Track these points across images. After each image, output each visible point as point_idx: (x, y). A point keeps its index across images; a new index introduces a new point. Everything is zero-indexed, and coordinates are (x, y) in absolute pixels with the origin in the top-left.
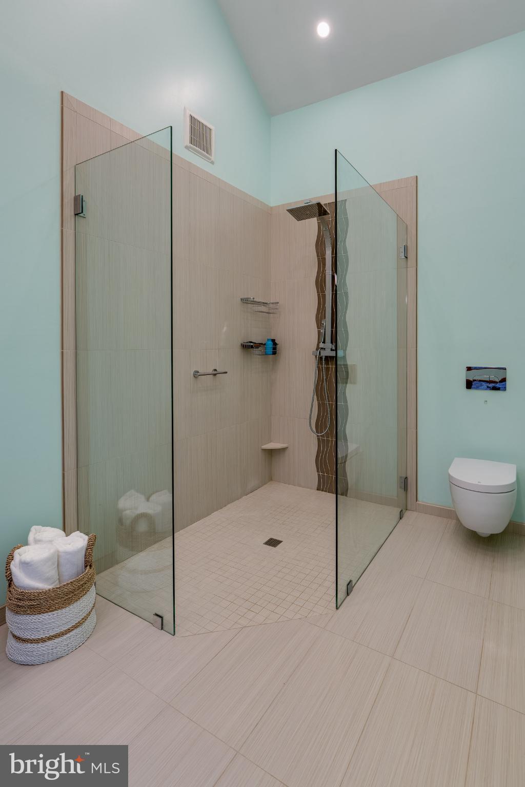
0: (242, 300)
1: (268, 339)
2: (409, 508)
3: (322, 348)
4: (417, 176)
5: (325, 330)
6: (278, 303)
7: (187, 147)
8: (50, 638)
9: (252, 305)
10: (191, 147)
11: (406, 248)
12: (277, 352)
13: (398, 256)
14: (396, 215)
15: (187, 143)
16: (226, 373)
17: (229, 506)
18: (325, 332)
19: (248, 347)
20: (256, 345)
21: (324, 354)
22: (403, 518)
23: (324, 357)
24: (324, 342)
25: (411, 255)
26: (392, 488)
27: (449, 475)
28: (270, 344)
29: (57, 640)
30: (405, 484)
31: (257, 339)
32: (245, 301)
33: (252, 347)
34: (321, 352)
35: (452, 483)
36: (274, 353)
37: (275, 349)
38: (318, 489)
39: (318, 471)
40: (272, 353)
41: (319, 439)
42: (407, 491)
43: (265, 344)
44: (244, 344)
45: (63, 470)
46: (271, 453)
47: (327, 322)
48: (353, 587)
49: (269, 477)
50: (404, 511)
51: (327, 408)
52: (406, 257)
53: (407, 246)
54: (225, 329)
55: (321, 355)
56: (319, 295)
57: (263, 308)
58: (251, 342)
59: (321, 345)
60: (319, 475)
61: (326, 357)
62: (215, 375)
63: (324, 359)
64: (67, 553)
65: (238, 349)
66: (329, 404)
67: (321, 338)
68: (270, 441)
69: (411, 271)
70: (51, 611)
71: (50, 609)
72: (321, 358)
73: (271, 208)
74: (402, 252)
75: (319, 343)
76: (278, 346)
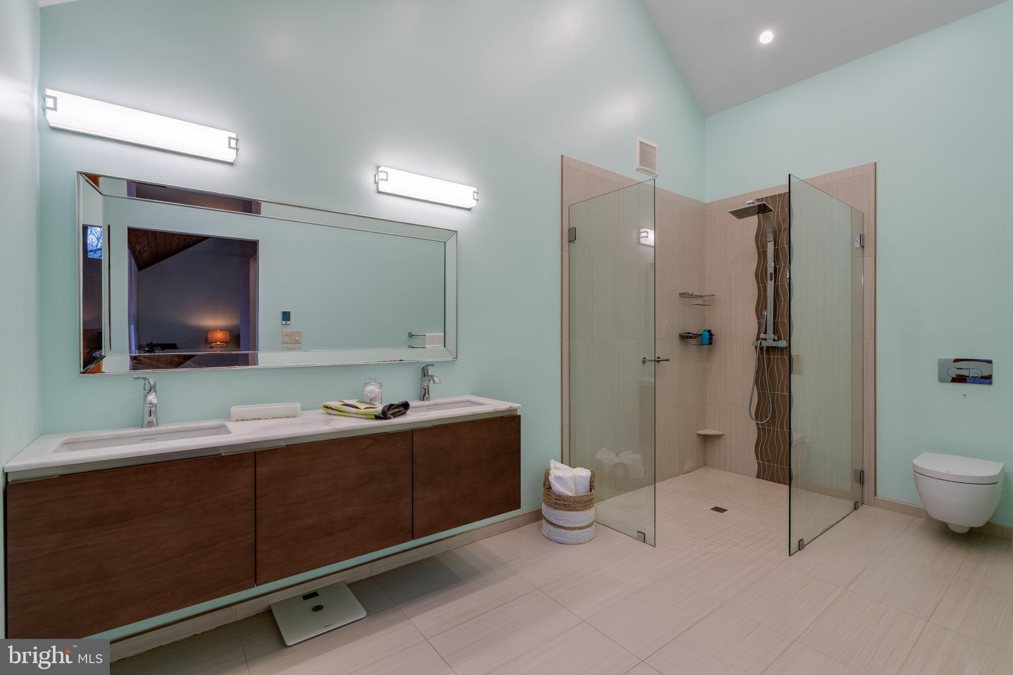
0: (680, 294)
1: (704, 330)
2: (865, 501)
3: (762, 339)
4: (875, 163)
5: (766, 320)
6: (714, 295)
7: (637, 170)
8: (575, 529)
9: (689, 299)
10: (642, 169)
11: (862, 238)
12: (713, 342)
13: (852, 245)
14: (850, 207)
15: (637, 165)
16: (669, 360)
17: (669, 480)
18: (766, 322)
19: (685, 337)
20: (694, 336)
21: (765, 344)
22: (858, 510)
23: (765, 348)
24: (765, 333)
25: (869, 243)
26: (846, 480)
27: (914, 464)
28: (707, 334)
29: (579, 531)
30: (861, 477)
31: (694, 330)
32: (682, 295)
33: (691, 337)
34: (762, 341)
35: (918, 473)
36: (710, 343)
37: (711, 339)
38: (757, 477)
39: (758, 459)
40: (708, 343)
41: (758, 429)
42: (863, 483)
43: (701, 335)
44: (683, 335)
45: (562, 426)
46: (706, 439)
47: (769, 313)
48: (805, 546)
49: (704, 463)
50: (859, 504)
51: (768, 397)
52: (863, 247)
53: (863, 235)
54: (666, 320)
55: (762, 345)
56: (759, 288)
57: (700, 301)
58: (689, 333)
59: (762, 336)
60: (759, 464)
61: (768, 348)
62: (658, 361)
63: (765, 349)
64: (581, 477)
65: (676, 340)
66: (771, 394)
67: (762, 328)
68: (704, 428)
69: (868, 260)
70: (576, 511)
71: (575, 509)
72: (762, 348)
73: (706, 204)
74: (857, 241)
75: (759, 333)
76: (714, 337)
